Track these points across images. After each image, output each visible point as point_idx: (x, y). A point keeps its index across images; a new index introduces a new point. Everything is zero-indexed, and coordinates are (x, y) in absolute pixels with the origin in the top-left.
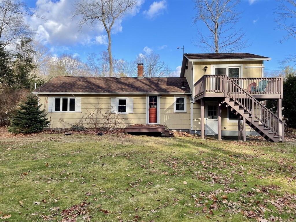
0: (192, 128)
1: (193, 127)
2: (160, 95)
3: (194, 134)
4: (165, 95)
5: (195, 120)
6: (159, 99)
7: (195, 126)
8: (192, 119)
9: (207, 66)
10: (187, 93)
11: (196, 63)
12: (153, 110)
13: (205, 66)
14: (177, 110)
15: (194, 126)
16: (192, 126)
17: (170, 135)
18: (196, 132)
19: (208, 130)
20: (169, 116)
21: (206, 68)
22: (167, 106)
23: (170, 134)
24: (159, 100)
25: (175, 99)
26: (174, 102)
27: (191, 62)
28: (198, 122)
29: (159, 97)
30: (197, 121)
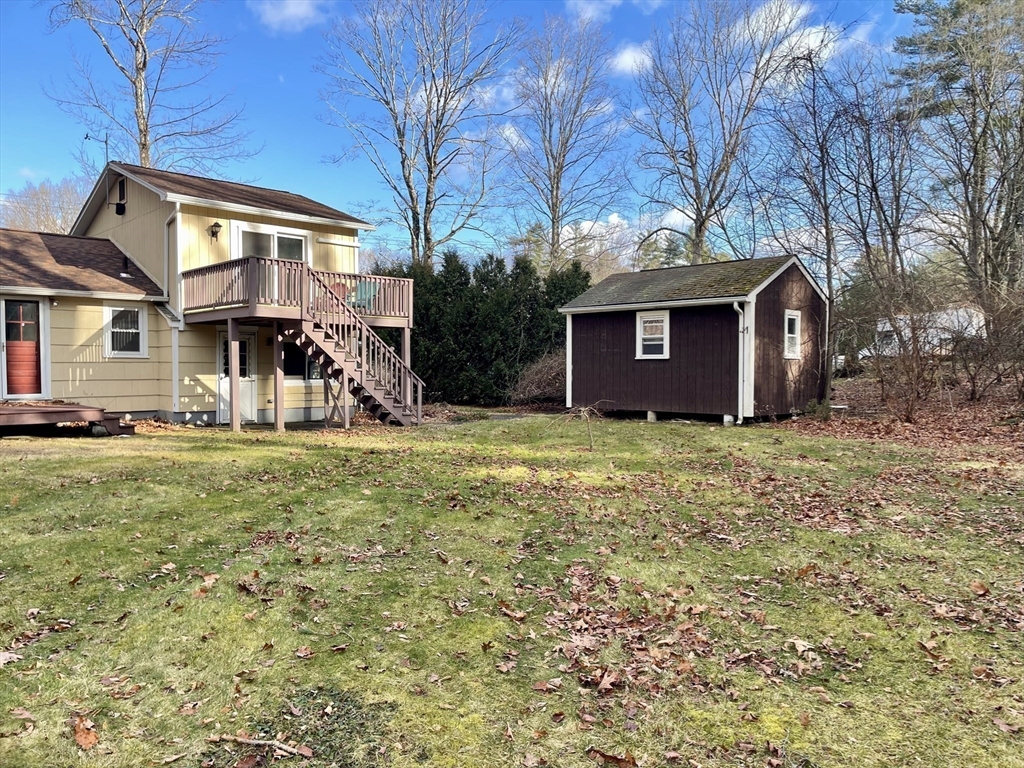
0: (177, 405)
1: (180, 402)
2: (51, 299)
3: (183, 423)
4: (70, 297)
5: (187, 381)
6: (48, 311)
7: (187, 400)
8: (176, 377)
9: (221, 221)
10: (153, 298)
11: (186, 208)
12: (25, 347)
13: (213, 221)
14: (113, 349)
15: (182, 399)
16: (175, 399)
17: (124, 430)
18: (188, 416)
19: (224, 410)
20: (88, 372)
21: (217, 229)
22: (82, 337)
23: (123, 427)
24: (44, 313)
25: (106, 314)
26: (105, 323)
27: (174, 204)
28: (194, 387)
29: (48, 304)
30: (192, 383)
